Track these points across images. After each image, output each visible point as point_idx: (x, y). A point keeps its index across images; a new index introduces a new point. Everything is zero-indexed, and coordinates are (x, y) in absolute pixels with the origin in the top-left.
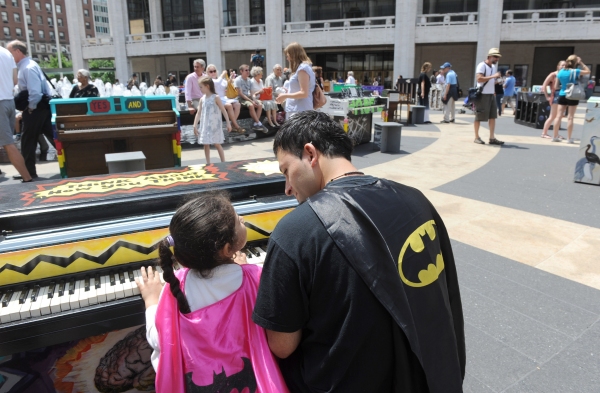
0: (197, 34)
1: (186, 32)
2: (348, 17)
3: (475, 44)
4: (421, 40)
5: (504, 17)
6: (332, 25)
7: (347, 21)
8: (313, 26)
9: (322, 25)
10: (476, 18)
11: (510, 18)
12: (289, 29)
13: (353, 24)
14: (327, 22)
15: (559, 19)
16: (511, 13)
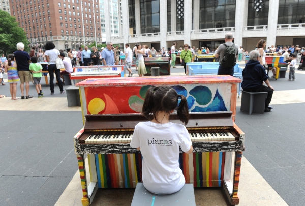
0: (157, 34)
1: (153, 33)
2: (217, 27)
3: (266, 37)
4: (245, 36)
5: (278, 27)
6: (210, 31)
7: (216, 29)
8: (203, 31)
9: (206, 31)
10: (267, 27)
11: (280, 28)
12: (193, 32)
13: (218, 30)
14: (208, 30)
15: (299, 27)
16: (280, 25)
